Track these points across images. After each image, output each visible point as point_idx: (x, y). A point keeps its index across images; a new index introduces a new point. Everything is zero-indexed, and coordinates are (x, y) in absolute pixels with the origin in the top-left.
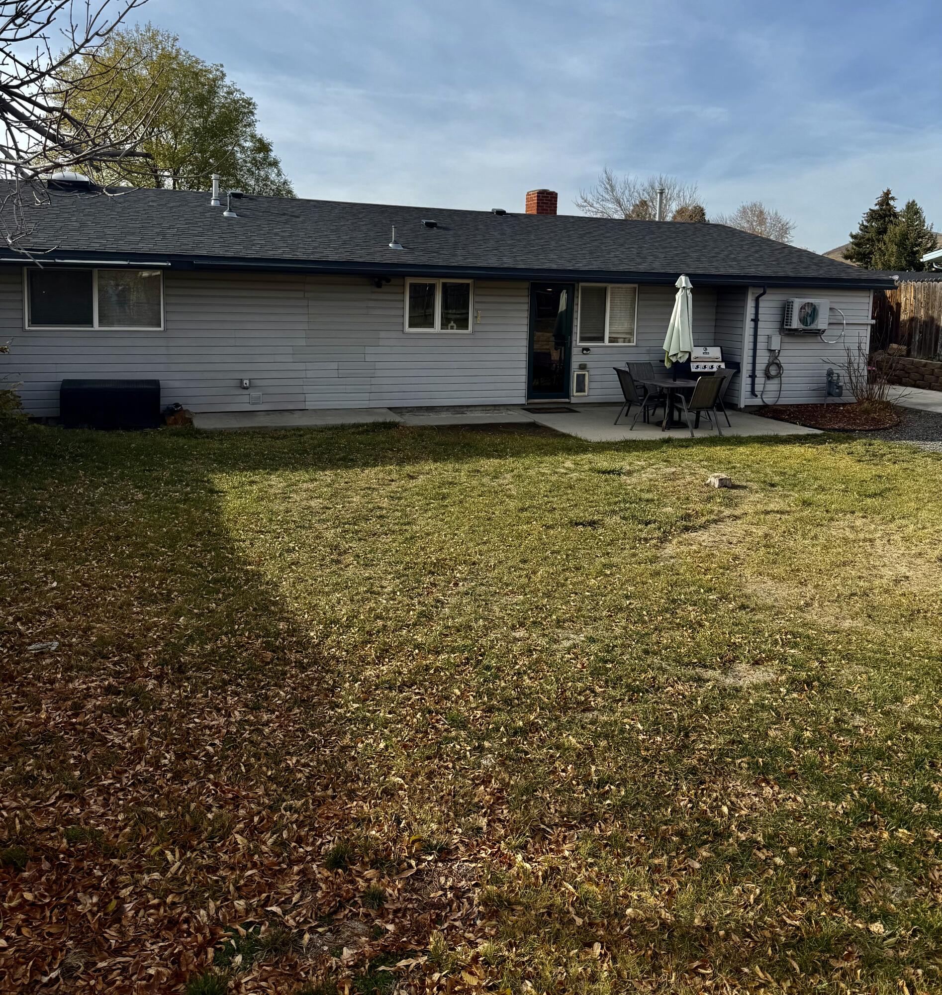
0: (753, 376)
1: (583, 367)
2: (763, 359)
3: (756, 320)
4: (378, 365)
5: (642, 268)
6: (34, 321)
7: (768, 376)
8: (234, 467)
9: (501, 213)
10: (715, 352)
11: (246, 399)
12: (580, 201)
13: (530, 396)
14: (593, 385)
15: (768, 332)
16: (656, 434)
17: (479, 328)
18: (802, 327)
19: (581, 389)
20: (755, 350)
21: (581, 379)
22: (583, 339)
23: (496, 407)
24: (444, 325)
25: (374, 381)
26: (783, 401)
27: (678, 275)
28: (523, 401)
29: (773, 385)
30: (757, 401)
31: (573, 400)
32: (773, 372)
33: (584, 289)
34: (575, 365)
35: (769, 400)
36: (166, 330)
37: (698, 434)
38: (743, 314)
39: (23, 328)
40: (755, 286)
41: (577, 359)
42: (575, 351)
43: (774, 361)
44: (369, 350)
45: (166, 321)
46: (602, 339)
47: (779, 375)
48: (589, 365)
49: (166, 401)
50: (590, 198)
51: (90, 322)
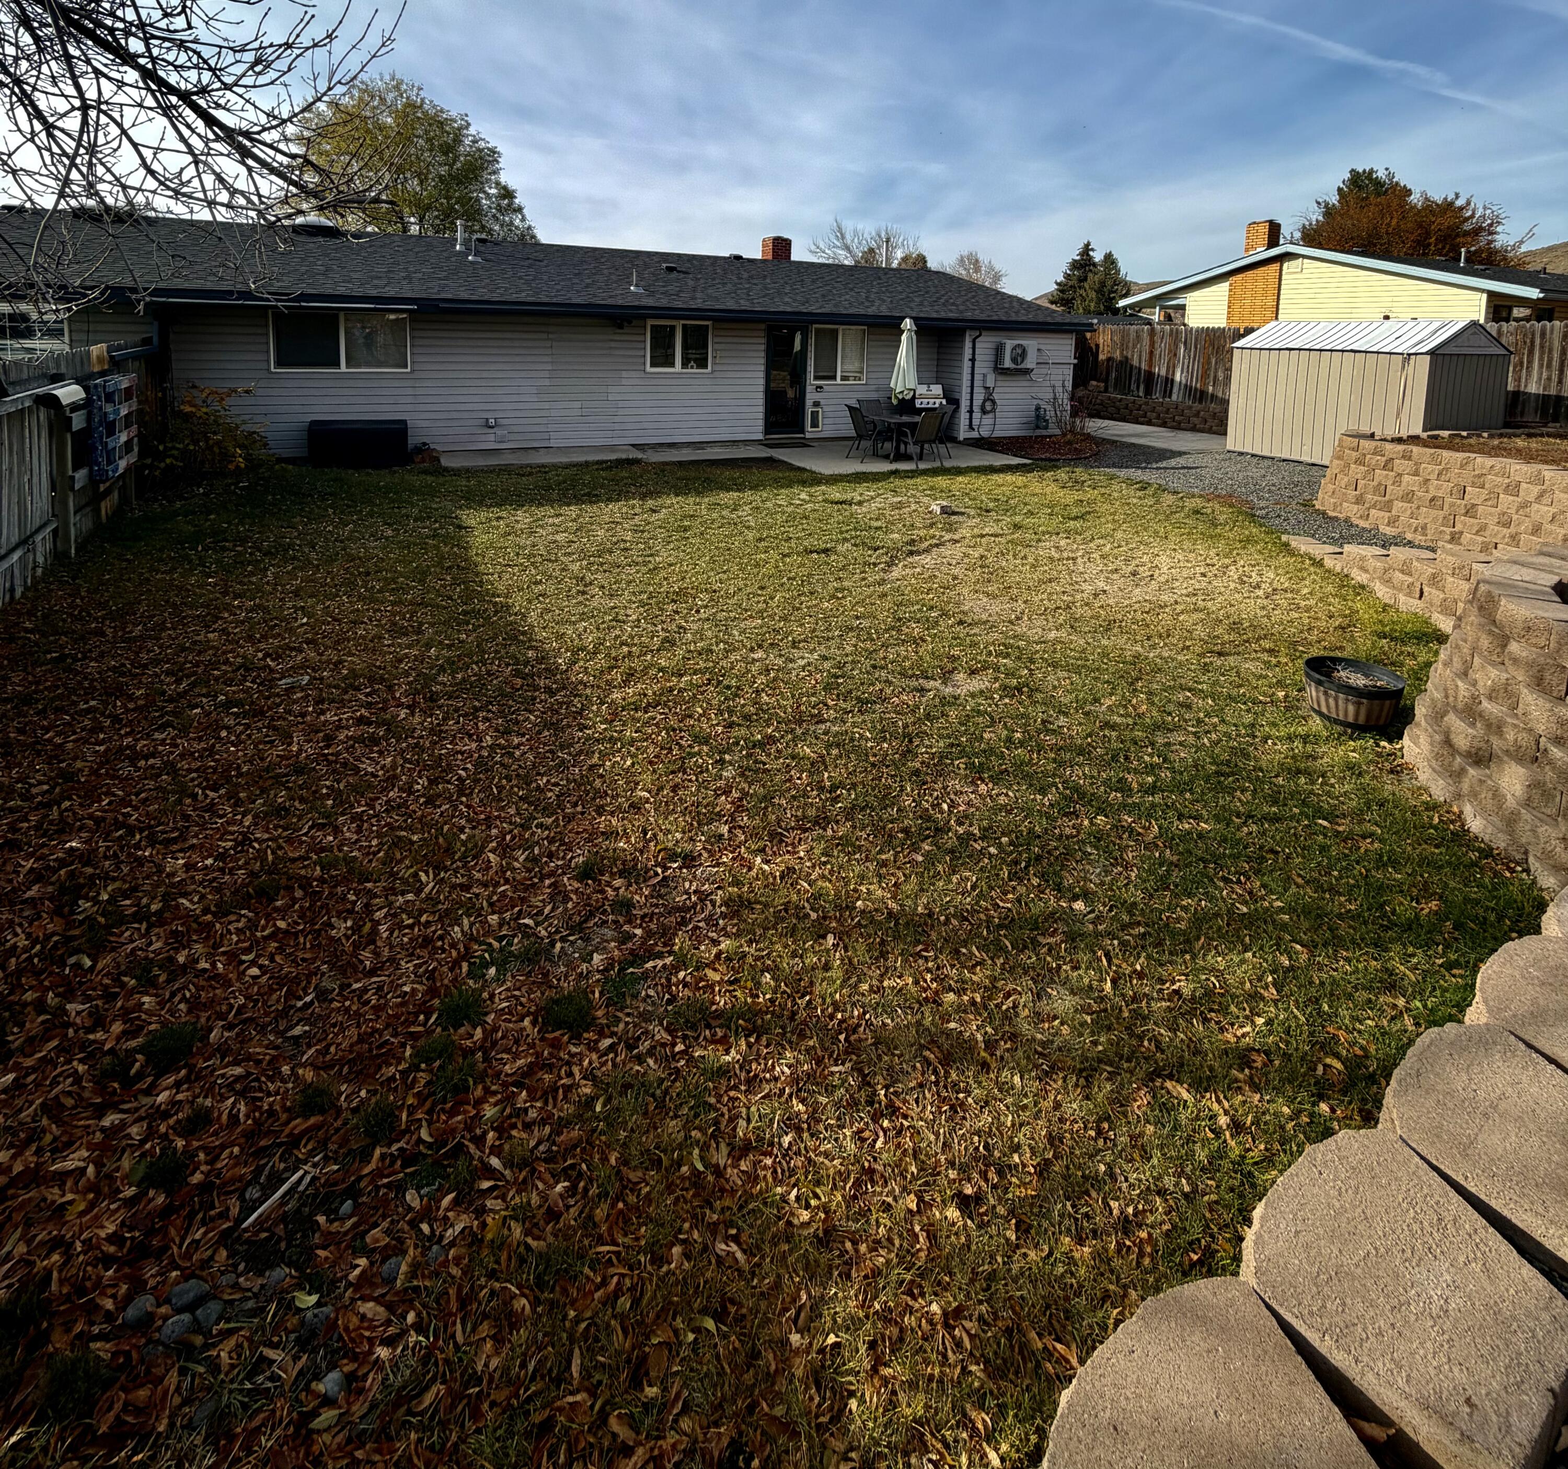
0: (971, 412)
1: (816, 404)
2: (979, 398)
3: (973, 360)
4: (621, 404)
5: (871, 311)
6: (279, 364)
7: (984, 411)
8: (481, 503)
9: (738, 258)
10: (937, 389)
11: (492, 438)
12: (813, 248)
13: (768, 429)
14: (826, 421)
15: (984, 371)
16: (885, 467)
17: (717, 368)
18: (1013, 366)
19: (815, 424)
20: (972, 387)
21: (815, 415)
22: (817, 378)
23: (735, 442)
24: (685, 365)
25: (617, 419)
26: (997, 434)
27: (903, 318)
28: (760, 436)
29: (988, 420)
30: (975, 435)
31: (808, 436)
32: (988, 408)
33: (817, 330)
34: (809, 403)
35: (985, 433)
36: (413, 371)
37: (922, 466)
38: (961, 354)
39: (268, 370)
40: (972, 328)
41: (811, 396)
42: (809, 389)
43: (989, 398)
44: (611, 389)
45: (413, 362)
46: (834, 378)
47: (993, 410)
48: (822, 402)
49: (412, 441)
50: (822, 246)
51: (338, 365)
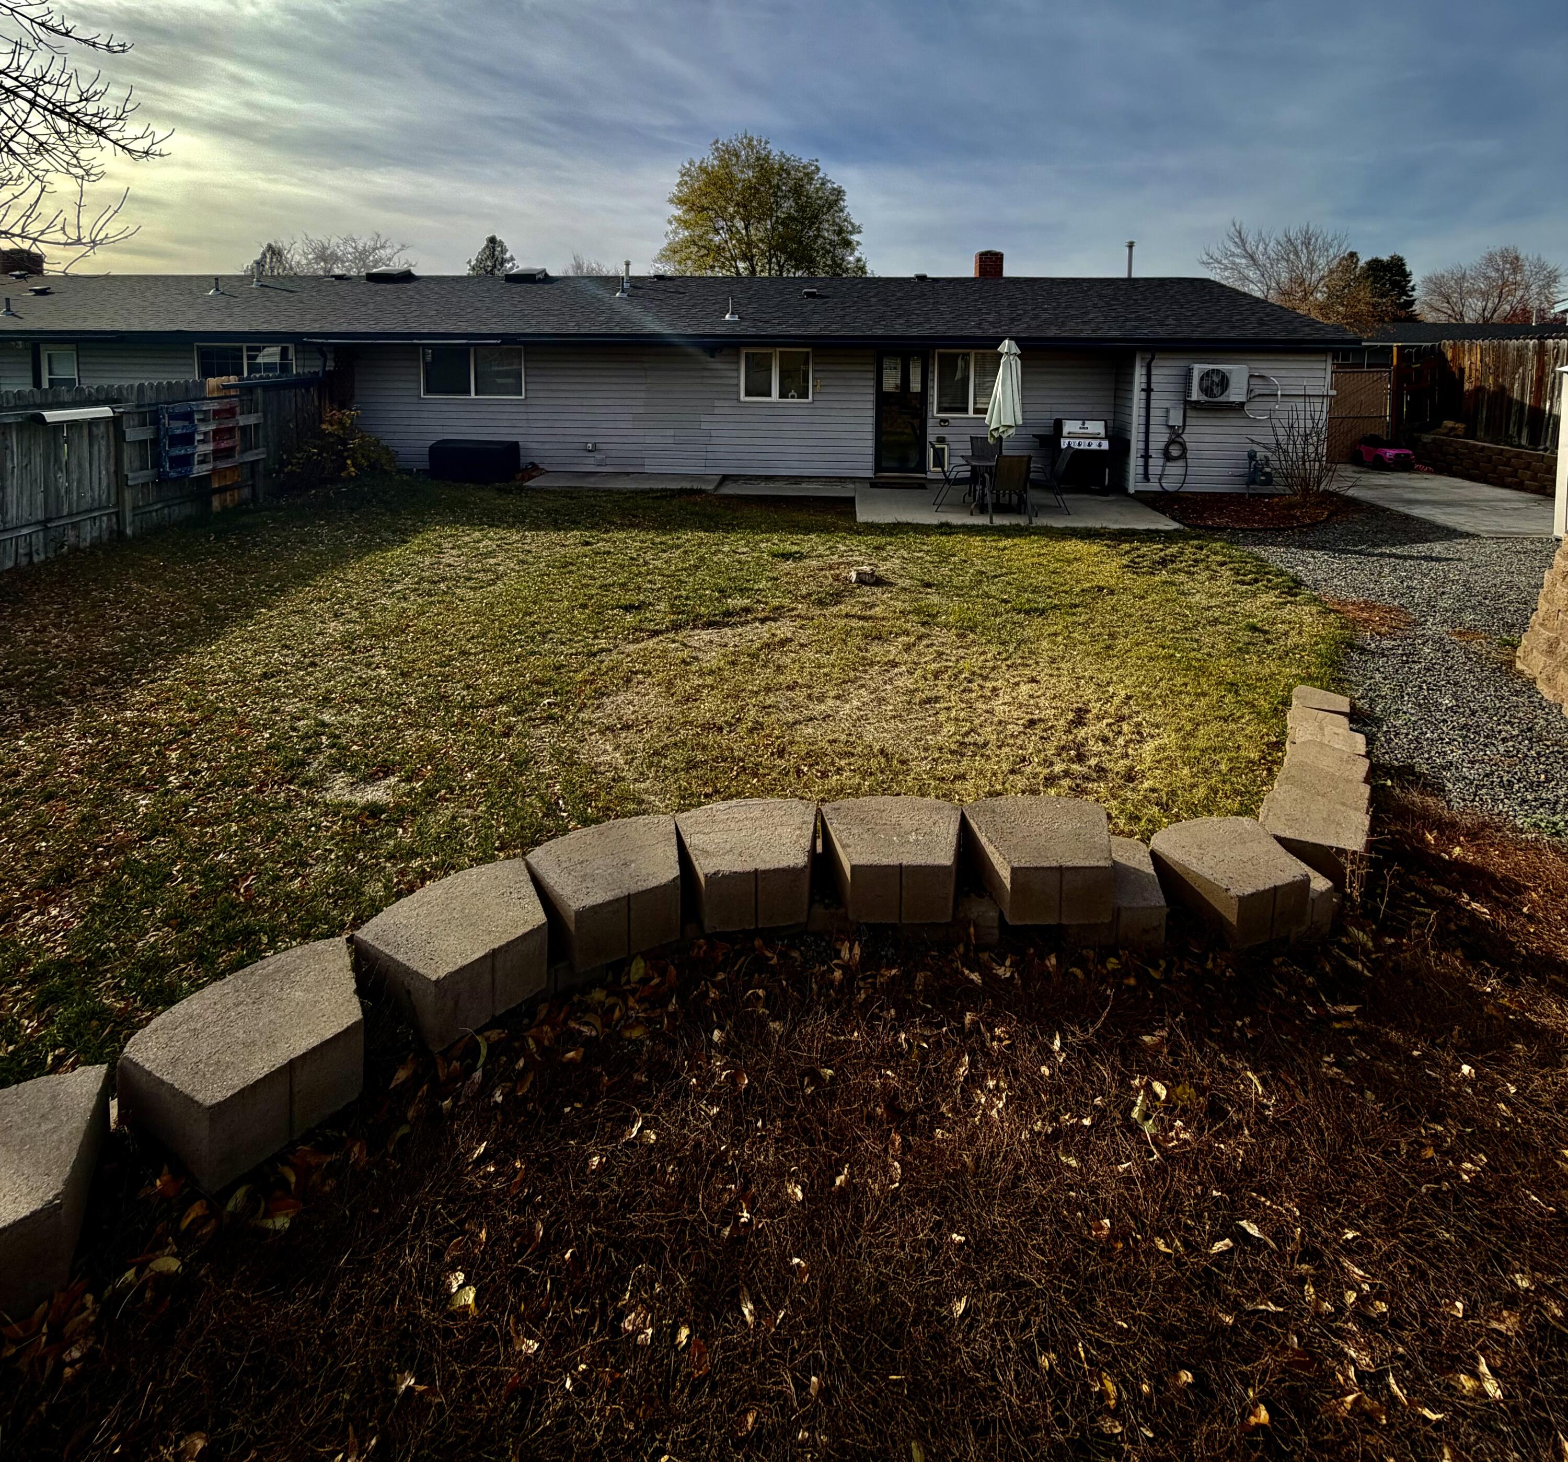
0: (1146, 457)
1: (941, 440)
2: (1159, 438)
3: (1148, 390)
4: (713, 433)
7: (1167, 457)
10: (1098, 425)
13: (878, 468)
14: (954, 460)
15: (1167, 404)
17: (818, 397)
18: (1204, 398)
20: (1147, 425)
22: (940, 410)
23: (841, 479)
24: (783, 394)
25: (710, 448)
26: (1190, 488)
28: (870, 474)
29: (1175, 469)
30: (1154, 486)
31: (930, 476)
32: (1175, 451)
33: (941, 356)
34: (931, 438)
35: (1170, 485)
38: (1131, 382)
40: (1144, 350)
41: (933, 433)
42: (930, 422)
43: (1176, 436)
44: (703, 418)
46: (964, 408)
47: (1183, 456)
48: (949, 437)
